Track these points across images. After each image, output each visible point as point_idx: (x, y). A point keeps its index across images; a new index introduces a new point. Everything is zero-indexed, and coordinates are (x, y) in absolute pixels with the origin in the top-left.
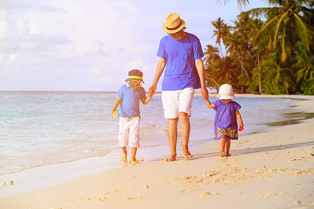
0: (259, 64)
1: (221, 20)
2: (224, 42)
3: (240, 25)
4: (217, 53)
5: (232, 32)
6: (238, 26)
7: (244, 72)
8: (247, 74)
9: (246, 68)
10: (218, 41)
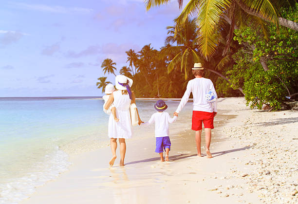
0: (157, 79)
1: (132, 50)
2: (134, 65)
3: (145, 53)
4: (130, 72)
5: (139, 58)
6: (143, 54)
7: (148, 84)
8: (150, 85)
9: (149, 81)
10: (131, 65)
